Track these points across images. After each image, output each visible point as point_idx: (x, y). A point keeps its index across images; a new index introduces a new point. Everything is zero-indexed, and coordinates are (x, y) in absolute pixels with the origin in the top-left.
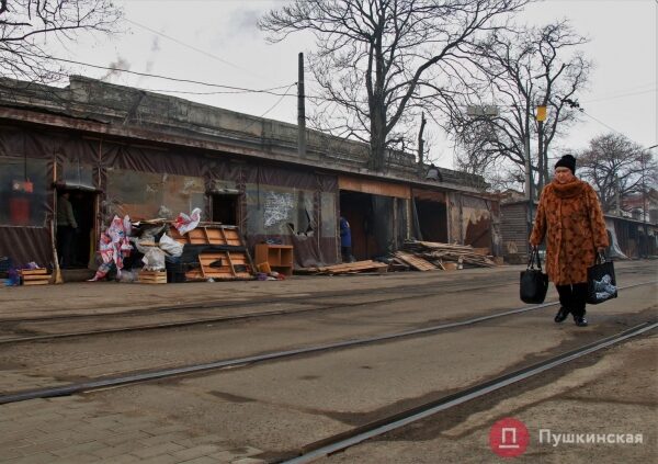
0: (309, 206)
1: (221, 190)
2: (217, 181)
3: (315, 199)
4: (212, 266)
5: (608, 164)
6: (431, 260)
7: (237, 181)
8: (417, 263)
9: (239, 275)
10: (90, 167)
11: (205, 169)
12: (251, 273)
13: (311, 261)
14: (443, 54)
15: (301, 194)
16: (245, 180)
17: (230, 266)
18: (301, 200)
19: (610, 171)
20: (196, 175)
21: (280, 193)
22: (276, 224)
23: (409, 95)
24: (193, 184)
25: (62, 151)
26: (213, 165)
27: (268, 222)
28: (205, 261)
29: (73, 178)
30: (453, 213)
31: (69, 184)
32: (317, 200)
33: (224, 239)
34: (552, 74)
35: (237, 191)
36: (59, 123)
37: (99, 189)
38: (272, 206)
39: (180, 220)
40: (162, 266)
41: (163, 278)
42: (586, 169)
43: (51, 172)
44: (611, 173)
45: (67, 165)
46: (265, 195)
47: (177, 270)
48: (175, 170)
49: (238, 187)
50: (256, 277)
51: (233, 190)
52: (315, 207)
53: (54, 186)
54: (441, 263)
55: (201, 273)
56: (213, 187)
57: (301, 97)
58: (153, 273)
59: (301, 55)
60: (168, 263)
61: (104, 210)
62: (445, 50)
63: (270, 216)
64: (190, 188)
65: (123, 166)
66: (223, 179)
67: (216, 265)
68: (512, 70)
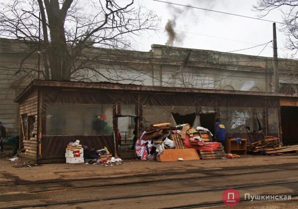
0: (260, 116)
2: (202, 107)
3: (264, 113)
7: (214, 107)
10: (134, 106)
11: (195, 101)
15: (254, 110)
16: (219, 105)
18: (254, 113)
20: (190, 105)
21: (241, 111)
22: (238, 128)
24: (188, 110)
25: (120, 100)
26: (200, 100)
27: (233, 127)
31: (123, 115)
35: (213, 111)
36: (116, 88)
37: (139, 116)
38: (236, 118)
45: (122, 106)
46: (231, 113)
48: (178, 104)
49: (214, 110)
51: (211, 112)
52: (264, 117)
53: (116, 116)
56: (200, 110)
59: (274, 24)
61: (141, 126)
63: (234, 123)
65: (151, 104)
66: (206, 106)
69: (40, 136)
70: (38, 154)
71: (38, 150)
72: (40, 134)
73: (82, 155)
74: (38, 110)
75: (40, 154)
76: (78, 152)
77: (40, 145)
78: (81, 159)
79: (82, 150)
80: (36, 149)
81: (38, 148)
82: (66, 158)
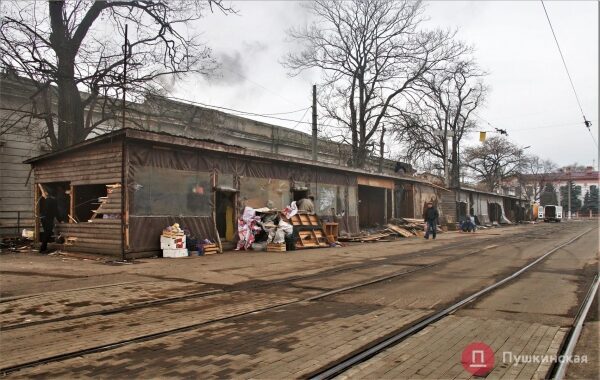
0: (342, 197)
1: (299, 188)
2: (296, 182)
4: (306, 238)
5: (493, 157)
6: (409, 229)
7: (306, 182)
8: (402, 232)
9: (321, 244)
10: (232, 176)
11: (290, 174)
12: (327, 243)
13: (343, 232)
14: (405, 87)
15: (338, 189)
16: (310, 181)
17: (315, 239)
18: (338, 192)
19: (494, 162)
20: (285, 179)
21: (327, 188)
22: (326, 208)
23: (383, 114)
24: (283, 185)
25: (218, 167)
26: (293, 172)
28: (303, 236)
29: (224, 183)
30: (417, 197)
31: (223, 188)
32: (346, 192)
33: (309, 221)
34: (463, 95)
36: (220, 149)
37: (237, 190)
38: (324, 197)
39: (287, 210)
40: (283, 241)
41: (284, 248)
42: (477, 160)
43: (212, 180)
44: (496, 163)
45: (220, 176)
46: (320, 190)
47: (291, 243)
48: (274, 176)
49: (306, 186)
50: (330, 245)
51: (305, 188)
52: (345, 197)
53: (214, 189)
54: (415, 231)
55: (301, 244)
56: (294, 186)
57: (315, 116)
58: (278, 245)
59: (315, 87)
60: (286, 238)
61: (239, 204)
62: (406, 84)
63: (323, 204)
64: (282, 187)
65: (248, 175)
66: (299, 181)
67: (308, 238)
68: (437, 92)
69: (127, 216)
70: (123, 244)
71: (123, 238)
72: (127, 213)
73: (184, 245)
74: (123, 177)
75: (128, 243)
76: (180, 240)
77: (127, 230)
78: (184, 252)
79: (184, 239)
80: (120, 237)
81: (123, 235)
82: (162, 251)
